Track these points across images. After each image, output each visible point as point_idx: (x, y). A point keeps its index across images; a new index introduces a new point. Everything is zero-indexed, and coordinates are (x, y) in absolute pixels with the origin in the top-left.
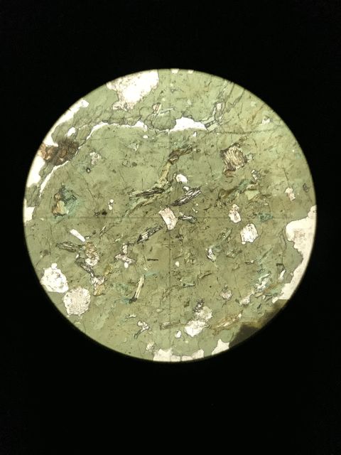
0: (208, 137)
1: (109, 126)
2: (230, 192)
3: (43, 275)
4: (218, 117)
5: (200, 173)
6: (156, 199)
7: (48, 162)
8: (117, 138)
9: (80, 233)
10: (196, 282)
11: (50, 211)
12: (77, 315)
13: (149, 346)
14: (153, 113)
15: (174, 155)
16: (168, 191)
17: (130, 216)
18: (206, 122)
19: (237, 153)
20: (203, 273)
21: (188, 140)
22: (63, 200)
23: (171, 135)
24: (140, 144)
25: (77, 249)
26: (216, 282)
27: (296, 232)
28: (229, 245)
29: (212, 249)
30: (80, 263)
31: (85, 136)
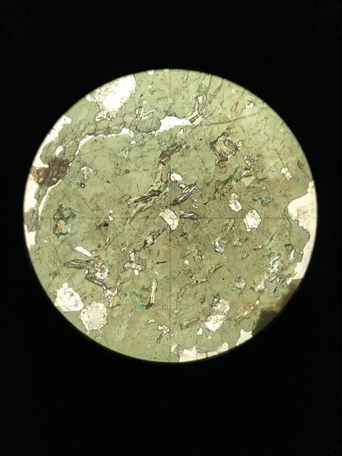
0: (194, 131)
1: (95, 138)
2: (226, 182)
3: (56, 297)
4: (201, 110)
5: (194, 168)
6: (154, 202)
7: (41, 184)
8: (105, 149)
10: (208, 277)
11: (51, 232)
12: (97, 330)
13: (173, 348)
14: (137, 117)
15: (165, 156)
16: (165, 191)
17: (132, 224)
18: (190, 118)
19: (227, 143)
20: (213, 266)
21: (176, 138)
22: (62, 218)
23: (158, 136)
24: (130, 151)
26: (227, 273)
27: (298, 210)
28: (235, 234)
29: (219, 242)
30: (91, 278)
31: (73, 152)
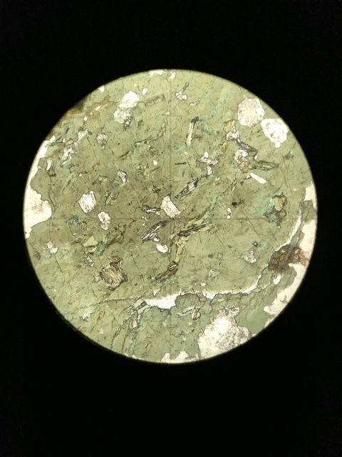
0: (142, 293)
1: (240, 291)
2: (113, 242)
3: (288, 134)
4: (134, 314)
5: (145, 256)
6: (185, 225)
7: (297, 247)
8: (231, 279)
9: (257, 181)
10: (134, 147)
11: (289, 199)
12: (248, 98)
15: (172, 271)
16: (174, 235)
17: (209, 204)
18: (146, 307)
19: (111, 281)
20: (128, 158)
21: (161, 287)
22: (278, 213)
23: (178, 290)
24: (207, 277)
25: (257, 165)
26: (115, 149)
27: (41, 210)
28: (106, 189)
29: (122, 182)
30: (252, 151)
31: (263, 278)
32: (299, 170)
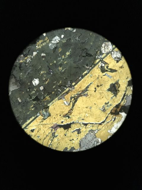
0: (57, 122)
5: (59, 106)
7: (123, 106)
8: (95, 118)
11: (121, 85)
12: (106, 42)
15: (70, 113)
17: (87, 86)
19: (44, 116)
21: (65, 120)
24: (85, 116)
25: (108, 70)
27: (16, 84)
29: (51, 74)
30: (106, 64)
31: (108, 118)
32: (126, 73)
